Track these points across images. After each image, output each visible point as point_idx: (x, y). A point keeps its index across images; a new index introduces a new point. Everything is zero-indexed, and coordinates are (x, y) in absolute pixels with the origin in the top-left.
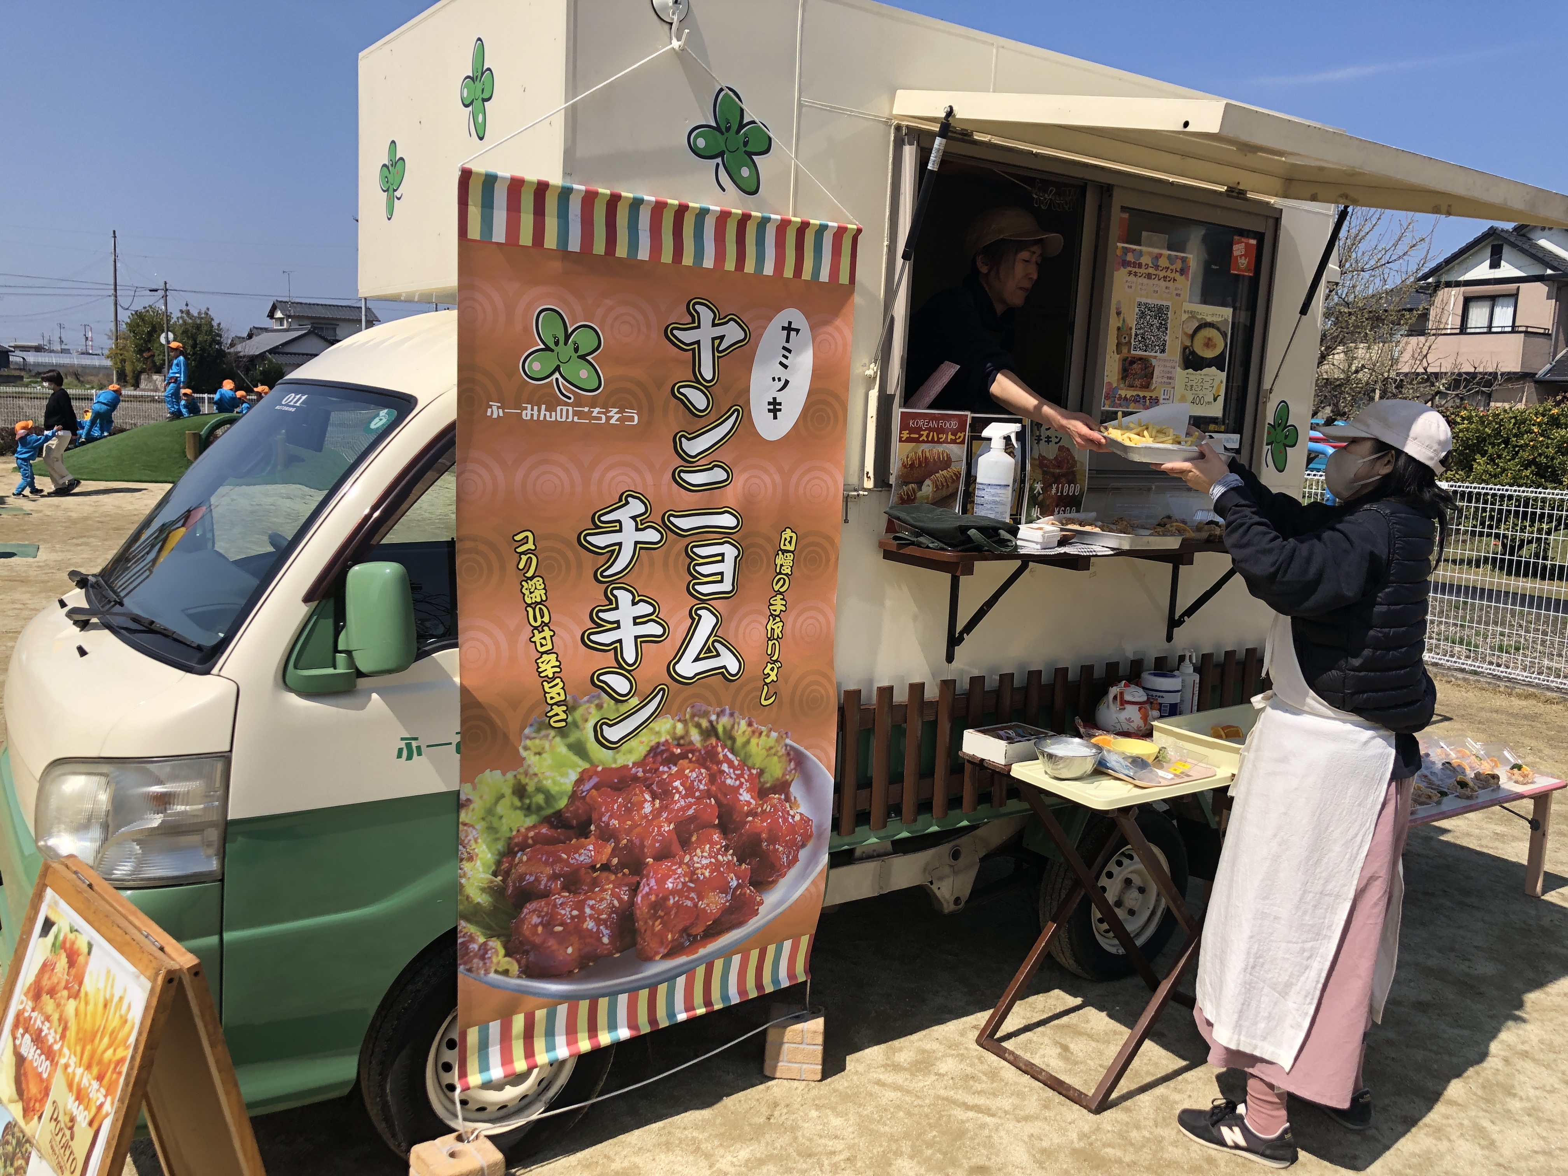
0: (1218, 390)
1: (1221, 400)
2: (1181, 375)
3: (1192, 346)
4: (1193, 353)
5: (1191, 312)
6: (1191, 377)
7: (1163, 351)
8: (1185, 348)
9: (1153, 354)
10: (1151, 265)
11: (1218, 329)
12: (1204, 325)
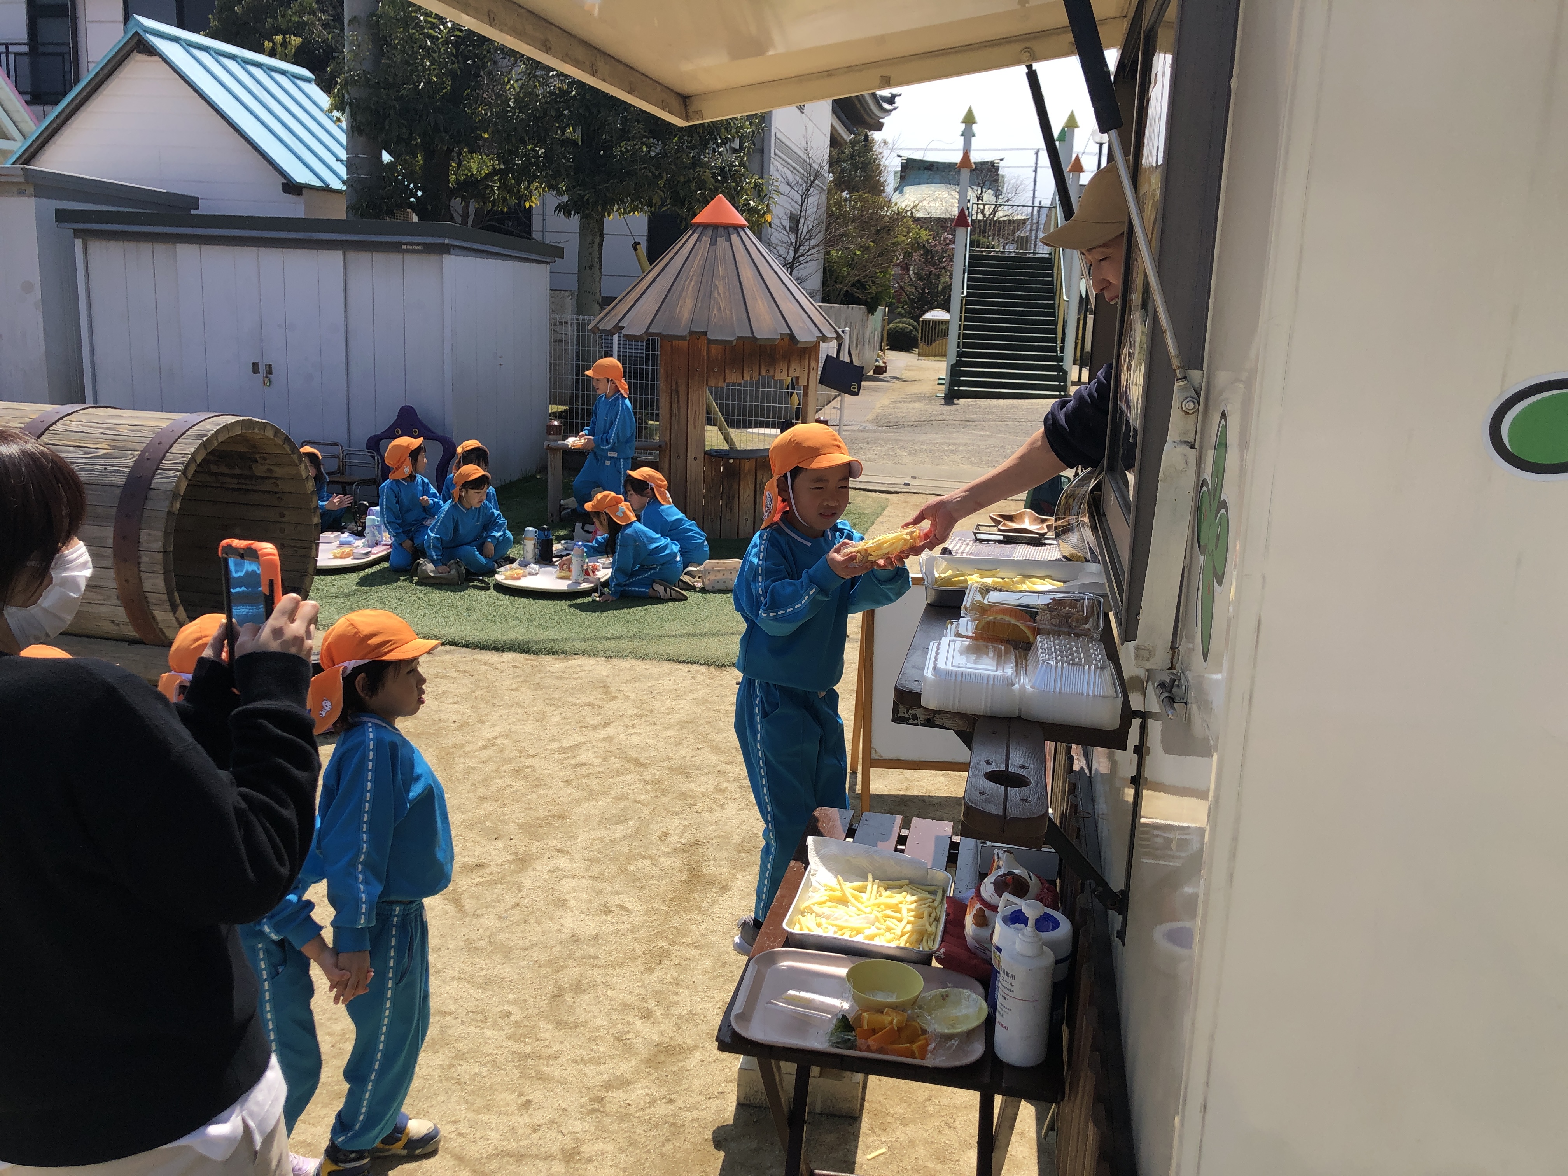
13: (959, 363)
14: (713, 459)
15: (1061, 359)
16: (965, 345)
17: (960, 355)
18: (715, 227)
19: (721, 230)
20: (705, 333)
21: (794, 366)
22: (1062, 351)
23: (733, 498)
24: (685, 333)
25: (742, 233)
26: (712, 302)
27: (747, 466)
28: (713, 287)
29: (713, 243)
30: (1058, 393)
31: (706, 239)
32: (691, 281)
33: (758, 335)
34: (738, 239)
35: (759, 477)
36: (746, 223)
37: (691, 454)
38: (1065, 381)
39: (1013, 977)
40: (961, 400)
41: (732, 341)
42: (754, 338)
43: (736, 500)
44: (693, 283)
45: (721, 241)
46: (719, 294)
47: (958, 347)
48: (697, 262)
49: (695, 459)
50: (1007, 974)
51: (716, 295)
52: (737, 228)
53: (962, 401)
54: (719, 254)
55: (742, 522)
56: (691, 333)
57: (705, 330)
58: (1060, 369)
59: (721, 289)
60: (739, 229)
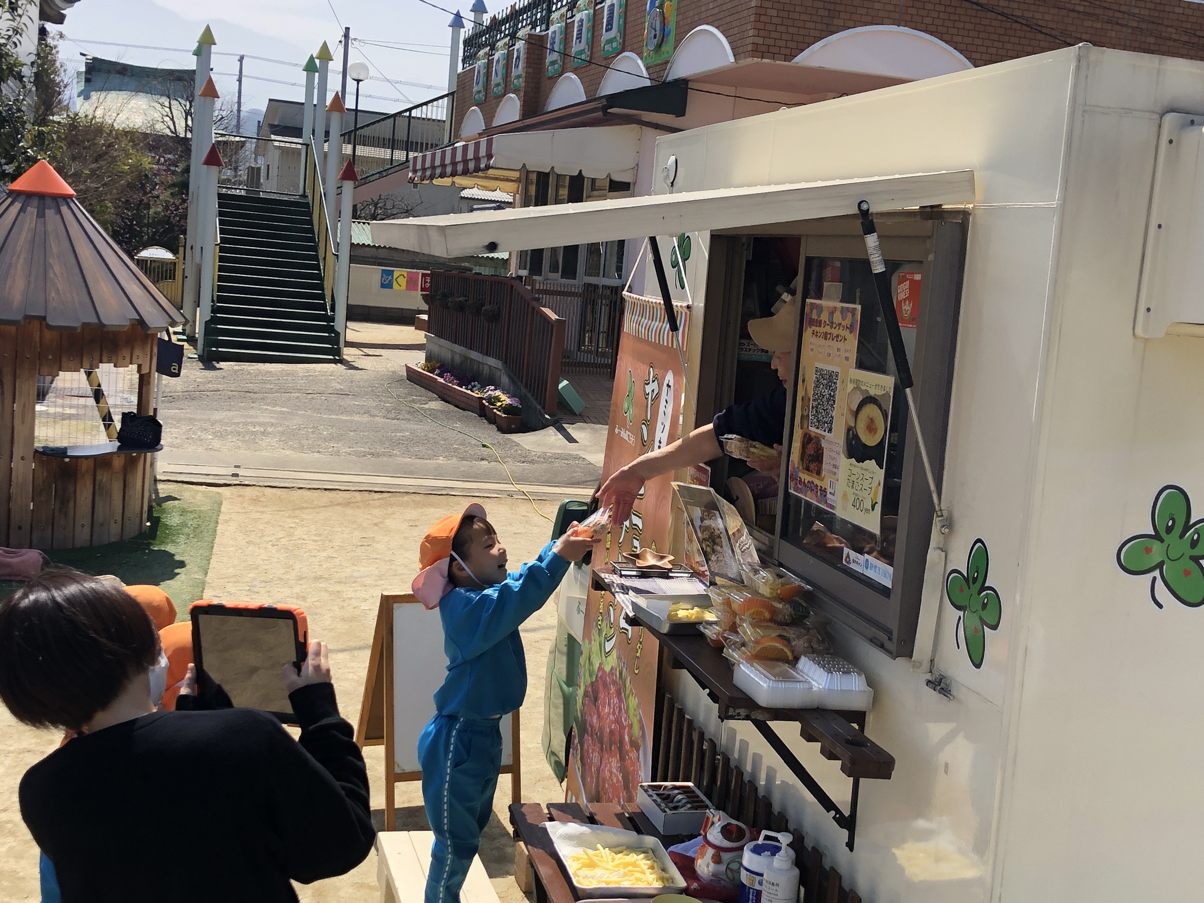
0: (876, 493)
1: (878, 507)
2: (845, 464)
3: (855, 426)
4: (856, 437)
5: (857, 381)
6: (855, 470)
7: (830, 430)
8: (849, 429)
9: (822, 433)
10: (828, 322)
11: (880, 407)
12: (869, 400)
13: (213, 320)
14: (45, 458)
15: (332, 319)
16: (220, 299)
17: (215, 310)
18: (42, 196)
19: (49, 202)
20: (44, 318)
21: (137, 352)
22: (333, 309)
23: (68, 501)
24: (19, 317)
25: (72, 205)
26: (48, 284)
27: (85, 466)
28: (46, 267)
29: (41, 215)
30: (331, 357)
31: (32, 211)
32: (19, 257)
33: (105, 321)
34: (69, 212)
35: (98, 477)
36: (72, 192)
37: (18, 452)
38: (338, 344)
39: (777, 885)
40: (221, 363)
41: (75, 328)
42: (101, 325)
43: (71, 504)
44: (21, 260)
45: (50, 213)
46: (55, 274)
47: (213, 301)
48: (23, 237)
49: (23, 458)
50: (773, 884)
51: (51, 275)
52: (66, 198)
53: (222, 365)
54: (50, 228)
55: (78, 527)
56: (26, 317)
57: (42, 314)
58: (331, 329)
59: (57, 268)
60: (69, 200)
